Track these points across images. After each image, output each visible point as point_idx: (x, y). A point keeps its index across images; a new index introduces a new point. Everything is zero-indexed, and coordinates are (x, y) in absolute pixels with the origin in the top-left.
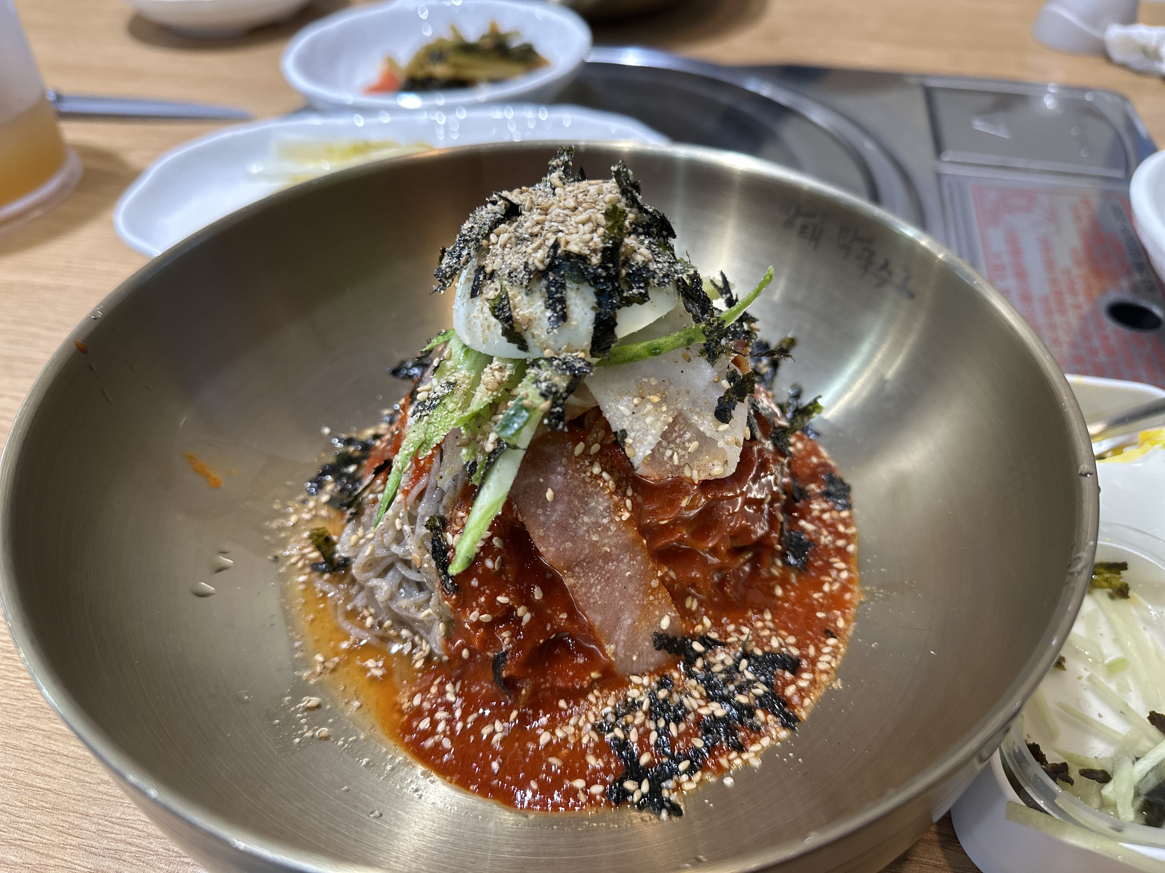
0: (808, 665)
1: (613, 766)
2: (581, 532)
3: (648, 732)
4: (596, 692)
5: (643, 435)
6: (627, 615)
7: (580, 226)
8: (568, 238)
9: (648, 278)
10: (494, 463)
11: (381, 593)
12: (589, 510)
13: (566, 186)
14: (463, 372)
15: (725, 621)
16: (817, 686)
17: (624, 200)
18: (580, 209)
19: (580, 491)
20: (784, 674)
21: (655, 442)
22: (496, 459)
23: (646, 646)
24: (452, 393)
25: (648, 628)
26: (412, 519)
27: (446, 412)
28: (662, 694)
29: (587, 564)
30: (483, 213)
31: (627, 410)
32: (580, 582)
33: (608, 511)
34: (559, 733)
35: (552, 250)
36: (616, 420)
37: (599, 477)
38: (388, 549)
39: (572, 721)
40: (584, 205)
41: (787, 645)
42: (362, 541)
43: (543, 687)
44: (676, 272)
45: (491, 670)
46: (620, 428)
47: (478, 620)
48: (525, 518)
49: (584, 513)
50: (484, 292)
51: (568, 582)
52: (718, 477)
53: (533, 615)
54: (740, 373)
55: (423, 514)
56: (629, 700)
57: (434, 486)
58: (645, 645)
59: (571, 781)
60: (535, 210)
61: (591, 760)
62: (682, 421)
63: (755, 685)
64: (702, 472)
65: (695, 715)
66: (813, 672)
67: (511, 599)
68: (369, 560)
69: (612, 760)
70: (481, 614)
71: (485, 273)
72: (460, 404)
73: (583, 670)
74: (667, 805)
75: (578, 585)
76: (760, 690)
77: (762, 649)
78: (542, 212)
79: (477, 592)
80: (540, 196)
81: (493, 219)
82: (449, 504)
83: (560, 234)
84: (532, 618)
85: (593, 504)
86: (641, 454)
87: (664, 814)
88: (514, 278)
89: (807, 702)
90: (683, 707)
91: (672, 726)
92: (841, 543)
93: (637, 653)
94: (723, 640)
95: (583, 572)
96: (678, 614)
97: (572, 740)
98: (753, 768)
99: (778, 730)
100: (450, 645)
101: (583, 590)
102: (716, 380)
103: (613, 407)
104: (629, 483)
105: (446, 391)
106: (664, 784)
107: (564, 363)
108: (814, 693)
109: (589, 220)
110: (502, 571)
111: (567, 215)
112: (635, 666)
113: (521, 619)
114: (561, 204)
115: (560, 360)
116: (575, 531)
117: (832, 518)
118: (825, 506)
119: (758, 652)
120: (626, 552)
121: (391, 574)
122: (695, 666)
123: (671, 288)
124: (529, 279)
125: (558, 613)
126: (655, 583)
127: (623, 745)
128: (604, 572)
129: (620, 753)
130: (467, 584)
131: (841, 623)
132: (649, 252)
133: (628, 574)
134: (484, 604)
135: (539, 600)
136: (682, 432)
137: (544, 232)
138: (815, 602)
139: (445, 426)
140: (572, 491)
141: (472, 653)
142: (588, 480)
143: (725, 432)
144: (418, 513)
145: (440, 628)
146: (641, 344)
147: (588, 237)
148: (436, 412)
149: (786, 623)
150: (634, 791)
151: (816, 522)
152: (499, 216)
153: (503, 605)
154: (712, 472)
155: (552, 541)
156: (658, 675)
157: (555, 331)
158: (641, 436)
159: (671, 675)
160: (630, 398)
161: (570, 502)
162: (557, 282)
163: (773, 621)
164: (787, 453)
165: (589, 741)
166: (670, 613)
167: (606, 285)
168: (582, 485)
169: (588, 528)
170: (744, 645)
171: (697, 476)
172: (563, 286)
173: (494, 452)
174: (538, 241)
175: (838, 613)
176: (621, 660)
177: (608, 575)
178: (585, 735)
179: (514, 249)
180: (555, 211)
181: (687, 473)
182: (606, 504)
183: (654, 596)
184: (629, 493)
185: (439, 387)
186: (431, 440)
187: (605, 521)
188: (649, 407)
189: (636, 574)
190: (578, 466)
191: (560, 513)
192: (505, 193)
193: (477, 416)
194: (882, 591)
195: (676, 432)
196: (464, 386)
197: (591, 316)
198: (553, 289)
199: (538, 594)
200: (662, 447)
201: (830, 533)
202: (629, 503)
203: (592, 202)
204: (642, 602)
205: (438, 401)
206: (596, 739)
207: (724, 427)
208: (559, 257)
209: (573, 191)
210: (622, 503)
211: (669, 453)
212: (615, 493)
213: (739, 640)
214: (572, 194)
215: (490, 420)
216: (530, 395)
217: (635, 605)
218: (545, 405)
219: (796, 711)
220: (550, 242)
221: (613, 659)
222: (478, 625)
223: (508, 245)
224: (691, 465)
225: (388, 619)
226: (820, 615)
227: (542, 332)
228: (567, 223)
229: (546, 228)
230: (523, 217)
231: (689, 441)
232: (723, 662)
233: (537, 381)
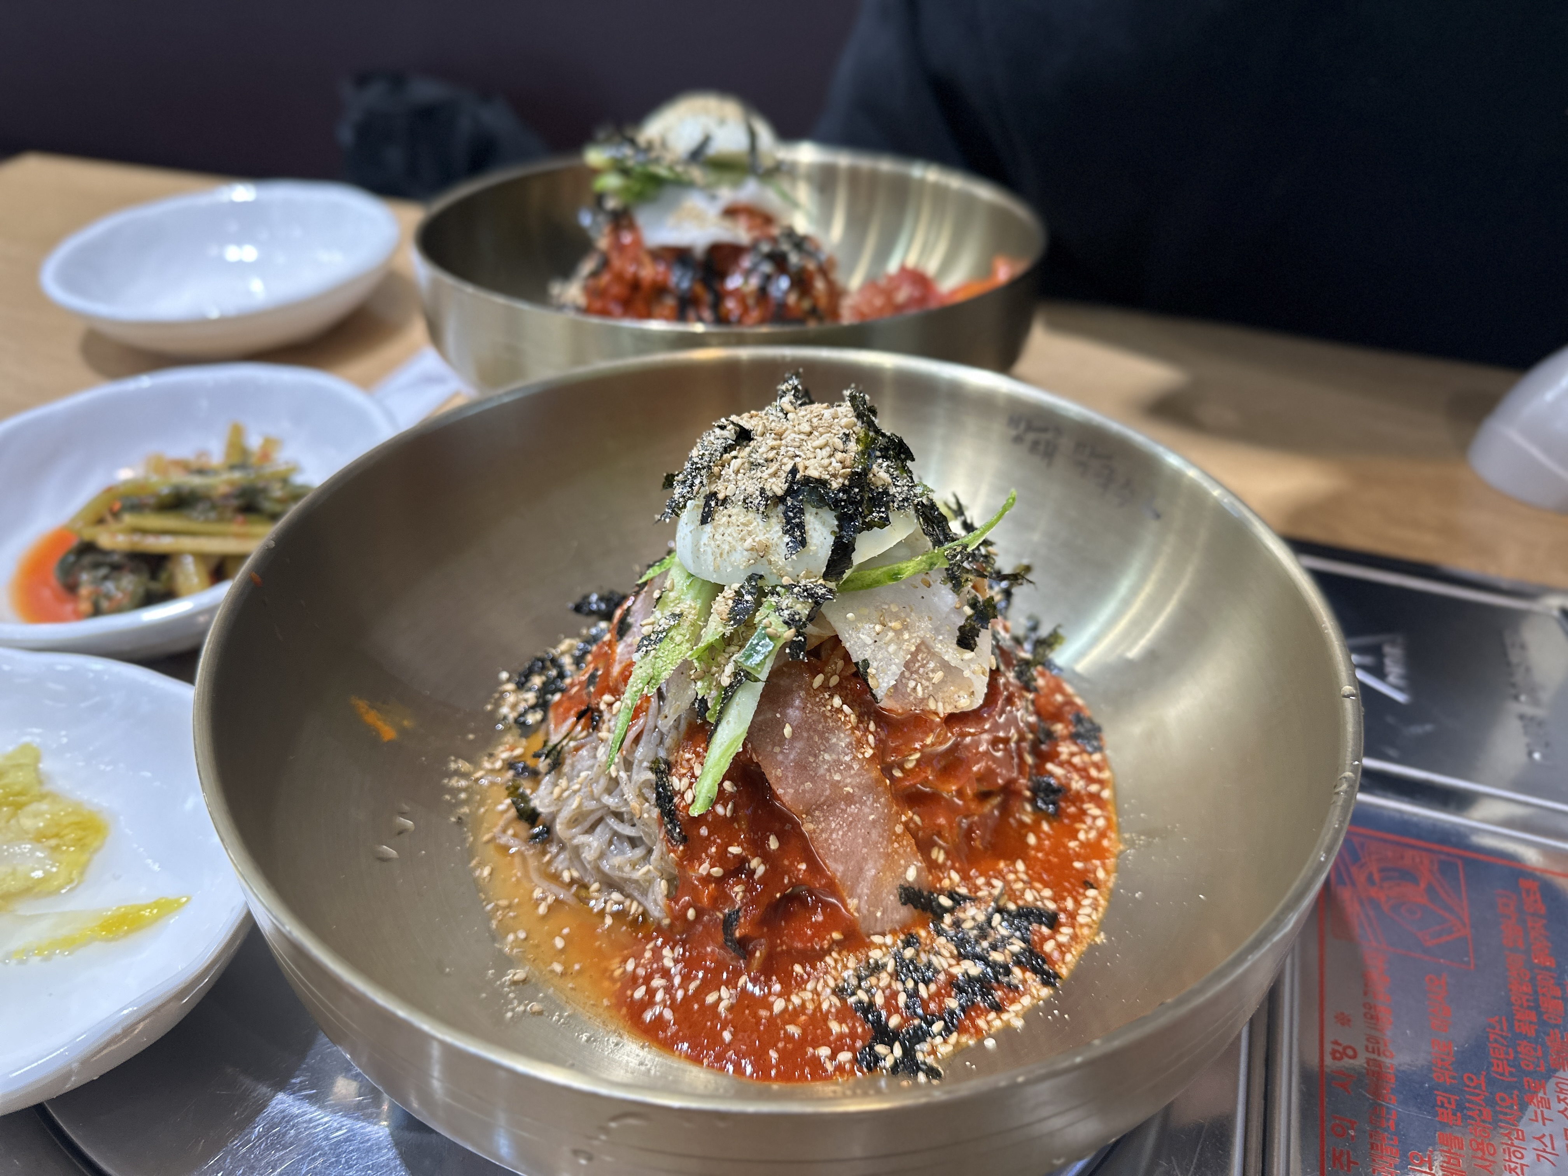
0: (1067, 919)
1: (860, 1030)
2: (821, 771)
3: (895, 995)
4: (834, 954)
5: (886, 664)
6: (870, 864)
7: (818, 450)
8: (807, 463)
9: (888, 502)
10: (732, 696)
11: (590, 851)
12: (830, 747)
13: (797, 411)
14: (688, 602)
15: (974, 874)
16: (1079, 941)
17: (859, 423)
18: (815, 433)
19: (820, 726)
20: (1040, 928)
21: (900, 672)
22: (733, 693)
23: (891, 901)
24: (679, 624)
25: (893, 879)
26: (628, 765)
27: (674, 645)
28: (909, 953)
29: (828, 807)
30: (712, 438)
31: (869, 638)
32: (820, 827)
33: (850, 747)
34: (796, 1000)
35: (790, 475)
36: (857, 649)
37: (840, 710)
38: (598, 800)
39: (810, 986)
40: (820, 429)
41: (1042, 899)
42: (566, 794)
43: (779, 949)
44: (915, 496)
45: (721, 932)
46: (862, 658)
47: (709, 874)
48: (760, 758)
49: (824, 751)
50: (716, 518)
51: (807, 827)
52: (965, 710)
53: (768, 867)
54: (980, 599)
55: (640, 759)
56: (871, 961)
57: (652, 727)
58: (889, 899)
59: (814, 1049)
60: (768, 435)
61: (835, 1027)
62: (925, 650)
63: (1010, 941)
64: (947, 704)
65: (946, 975)
66: (1073, 926)
67: (744, 849)
68: (574, 815)
69: (857, 1025)
70: (712, 866)
71: (718, 499)
72: (688, 636)
73: (821, 930)
74: (924, 1067)
75: (818, 831)
76: (1017, 946)
77: (1016, 903)
78: (776, 437)
79: (706, 842)
80: (773, 421)
81: (724, 445)
82: (673, 746)
83: (797, 459)
84: (766, 871)
85: (834, 740)
86: (885, 685)
87: (922, 1077)
88: (749, 504)
89: (1069, 957)
90: (932, 967)
91: (922, 987)
92: (1094, 788)
93: (881, 909)
94: (973, 895)
95: (824, 816)
96: (924, 865)
97: (810, 1006)
98: (1015, 1030)
99: (1038, 987)
100: (673, 904)
101: (824, 835)
102: (958, 606)
103: (854, 635)
104: (872, 718)
105: (672, 623)
106: (918, 1047)
107: (806, 590)
108: (1076, 948)
109: (826, 445)
110: (734, 818)
111: (803, 440)
112: (878, 924)
113: (754, 872)
114: (796, 429)
115: (800, 587)
116: (815, 770)
117: (1083, 762)
118: (1074, 749)
119: (1012, 907)
120: (870, 793)
121: (599, 829)
122: (943, 922)
123: (912, 512)
124: (766, 505)
125: (796, 863)
126: (899, 829)
127: (868, 1008)
128: (846, 816)
129: (866, 1017)
130: (695, 833)
131: (1101, 874)
132: (888, 475)
133: (871, 817)
134: (714, 855)
135: (774, 850)
136: (925, 662)
137: (779, 458)
138: (1071, 852)
139: (673, 660)
140: (811, 727)
141: (699, 914)
142: (829, 714)
143: (971, 660)
144: (634, 758)
145: (662, 886)
146: (880, 569)
147: (826, 462)
148: (663, 644)
149: (1040, 874)
150: (886, 1056)
151: (1066, 766)
152: (730, 442)
153: (735, 856)
154: (958, 704)
155: (790, 782)
156: (904, 933)
157: (794, 557)
158: (885, 666)
159: (917, 933)
160: (872, 626)
161: (810, 738)
162: (795, 507)
163: (1027, 873)
164: (1031, 688)
165: (831, 1006)
166: (915, 863)
167: (847, 508)
168: (822, 720)
169: (829, 767)
170: (996, 900)
171: (943, 709)
172: (802, 512)
173: (731, 685)
174: (774, 467)
175: (1097, 862)
176: (865, 917)
177: (851, 819)
178: (824, 1000)
179: (747, 475)
180: (789, 437)
181: (932, 705)
182: (848, 740)
183: (898, 843)
184: (872, 726)
185: (664, 619)
186: (659, 675)
187: (847, 758)
188: (891, 634)
189: (879, 818)
190: (818, 699)
191: (799, 751)
192: (734, 418)
193: (711, 648)
194: (1143, 837)
195: (918, 661)
196: (690, 617)
197: (831, 540)
198: (791, 514)
199: (773, 844)
200: (904, 677)
201: (1082, 777)
202: (871, 738)
203: (827, 427)
204: (886, 850)
205: (664, 634)
206: (838, 1004)
207: (968, 655)
208: (798, 483)
209: (806, 415)
210: (865, 739)
211: (912, 684)
212: (857, 728)
213: (990, 894)
214: (806, 419)
215: (724, 651)
216: (773, 623)
217: (879, 853)
218: (789, 634)
219: (1057, 966)
220: (789, 467)
221: (856, 914)
222: (707, 880)
223: (742, 471)
224: (936, 697)
225: (595, 881)
226: (1078, 865)
227: (778, 558)
228: (804, 448)
229: (782, 453)
230: (755, 442)
231: (933, 671)
232: (974, 919)
233: (778, 609)
